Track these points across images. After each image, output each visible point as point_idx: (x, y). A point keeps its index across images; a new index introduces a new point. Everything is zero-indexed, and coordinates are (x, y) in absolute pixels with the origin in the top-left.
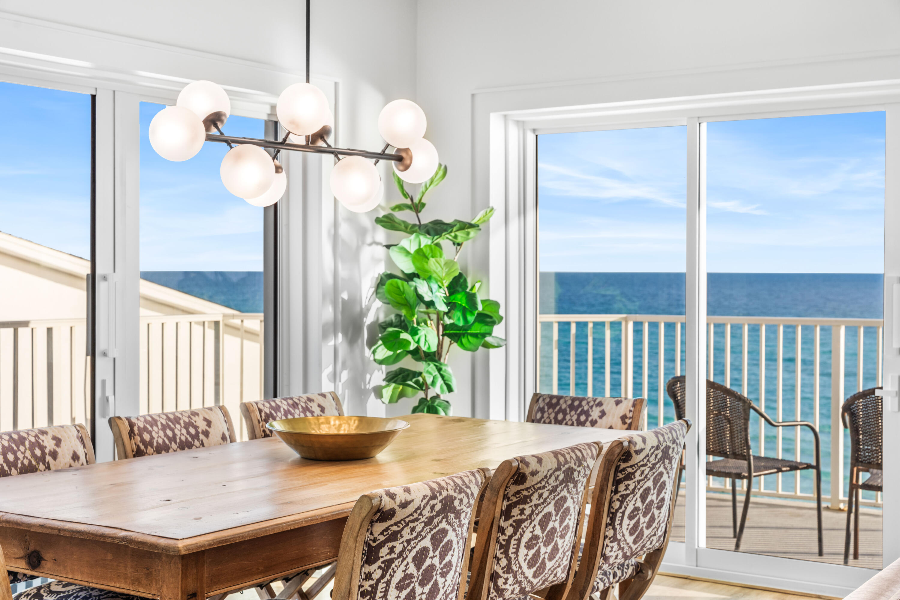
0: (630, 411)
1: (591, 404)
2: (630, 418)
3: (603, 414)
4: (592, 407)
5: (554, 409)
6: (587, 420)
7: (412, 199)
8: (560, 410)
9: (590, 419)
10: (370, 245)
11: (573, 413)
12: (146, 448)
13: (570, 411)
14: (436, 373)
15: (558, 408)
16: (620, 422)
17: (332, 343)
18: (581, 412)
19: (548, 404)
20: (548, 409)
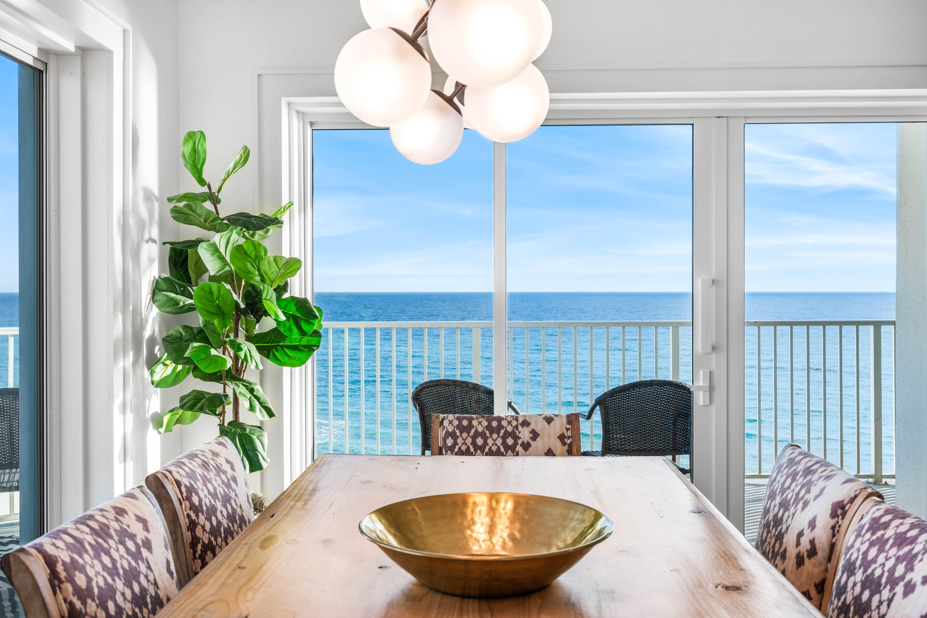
0: (567, 429)
1: (514, 423)
2: (569, 438)
3: (535, 435)
4: (517, 427)
5: (468, 433)
6: (516, 444)
7: (209, 187)
8: (477, 434)
9: (520, 442)
10: (147, 242)
11: (495, 436)
12: (84, 603)
13: (491, 434)
14: (249, 395)
15: (473, 431)
16: (559, 442)
17: (121, 365)
18: (504, 434)
19: (458, 427)
20: (461, 433)
